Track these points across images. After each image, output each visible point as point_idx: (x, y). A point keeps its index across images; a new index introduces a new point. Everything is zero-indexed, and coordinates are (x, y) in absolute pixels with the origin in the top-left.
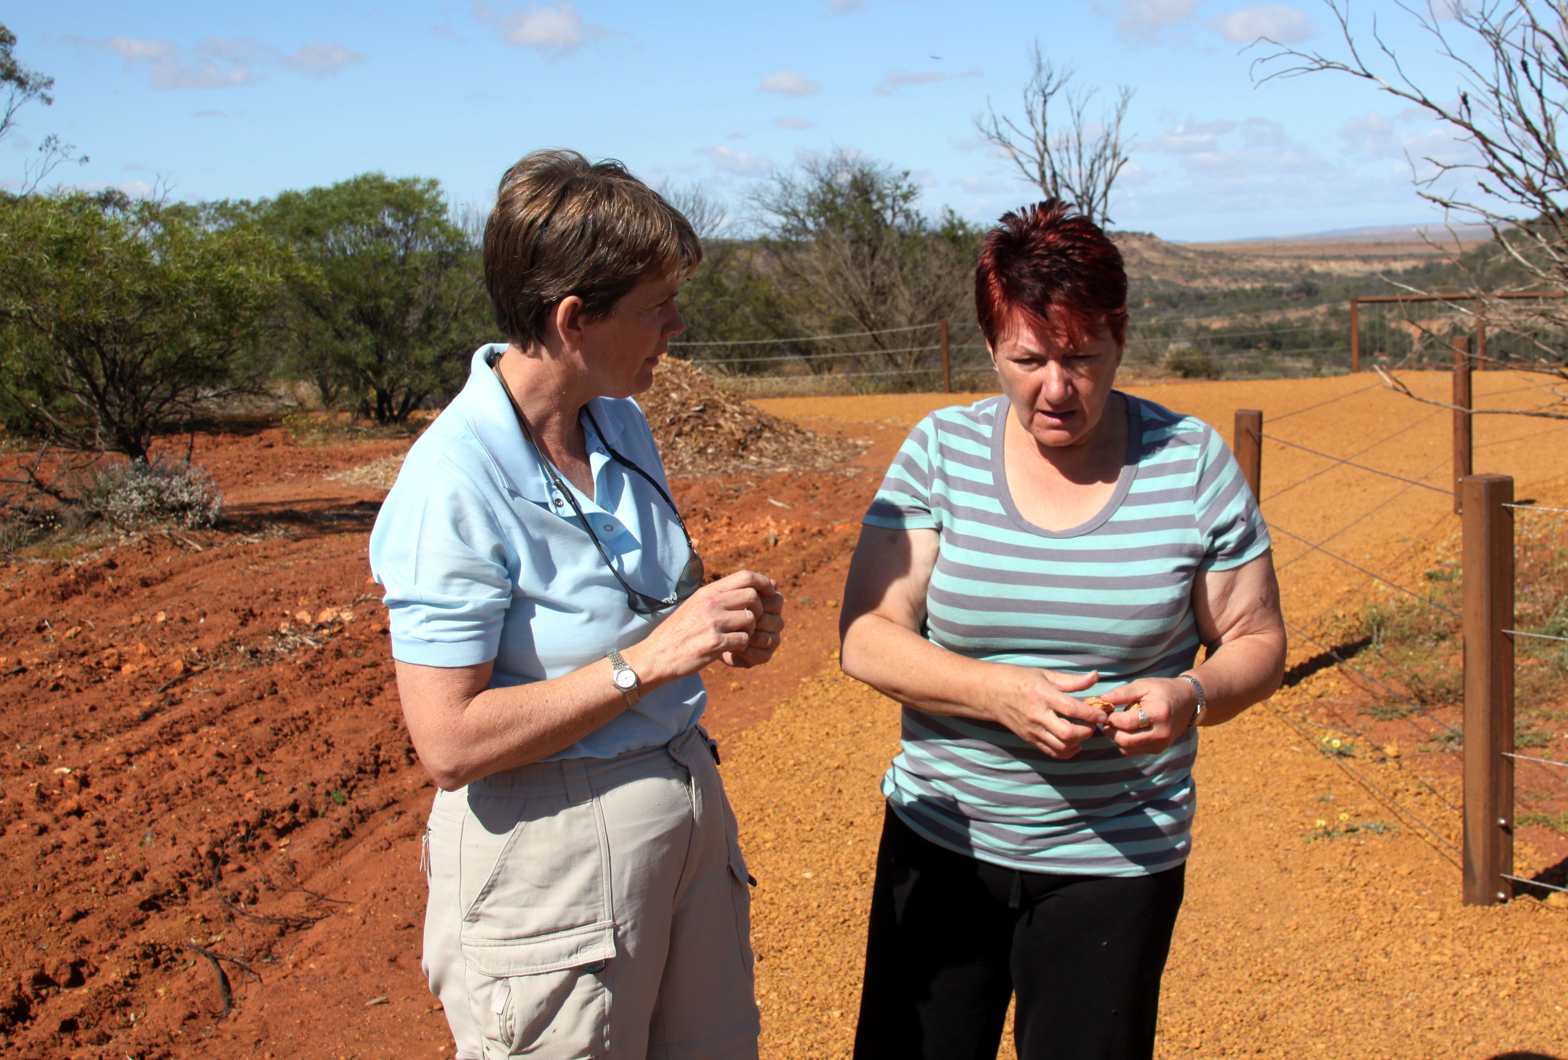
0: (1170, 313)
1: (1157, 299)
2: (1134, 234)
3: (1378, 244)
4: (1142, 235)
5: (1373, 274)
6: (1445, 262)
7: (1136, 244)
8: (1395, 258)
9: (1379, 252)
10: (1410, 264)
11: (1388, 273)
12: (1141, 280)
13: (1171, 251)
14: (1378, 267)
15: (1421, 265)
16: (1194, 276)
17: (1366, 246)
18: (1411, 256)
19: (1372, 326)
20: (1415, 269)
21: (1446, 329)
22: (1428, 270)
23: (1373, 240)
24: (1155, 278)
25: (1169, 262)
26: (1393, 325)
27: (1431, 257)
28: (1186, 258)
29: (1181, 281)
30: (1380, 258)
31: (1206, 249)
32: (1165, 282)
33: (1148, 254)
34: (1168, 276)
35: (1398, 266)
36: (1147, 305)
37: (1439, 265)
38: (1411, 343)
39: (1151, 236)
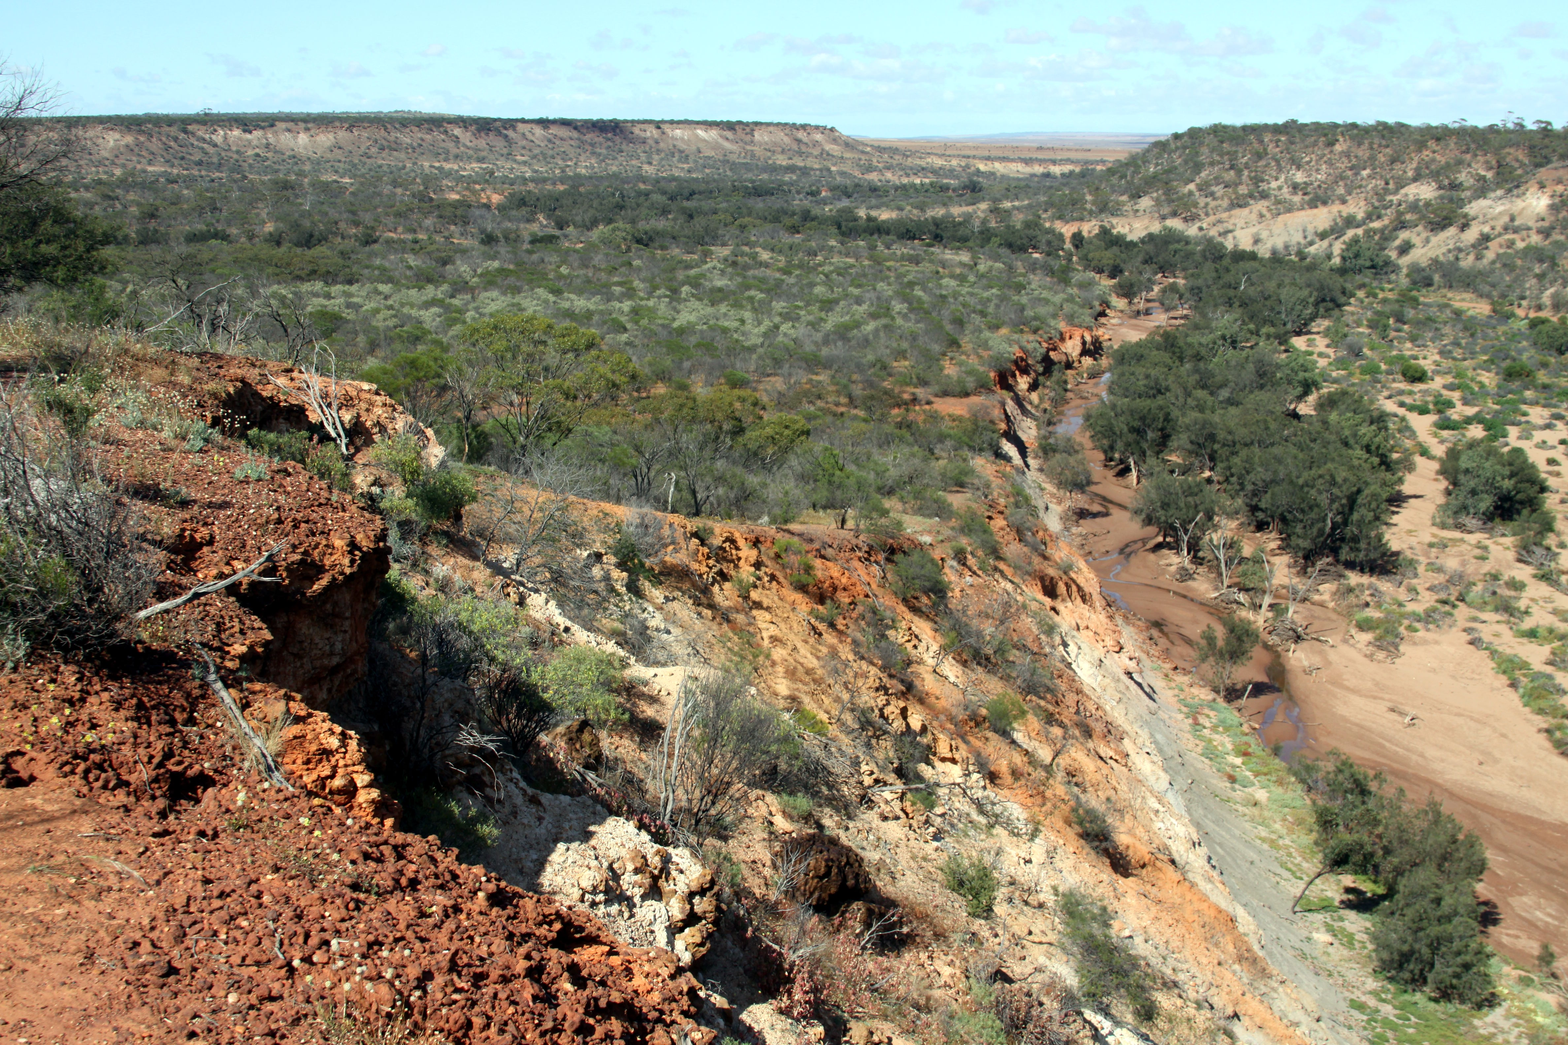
0: (845, 203)
1: (833, 189)
2: (817, 127)
3: (1040, 148)
4: (825, 128)
5: (1033, 175)
6: (1099, 168)
7: (818, 137)
8: (1054, 162)
9: (1040, 156)
10: (1067, 168)
11: (1047, 175)
12: (821, 170)
13: (850, 144)
14: (1038, 169)
15: (1077, 170)
16: (870, 169)
17: (1029, 149)
18: (1069, 161)
19: (1028, 225)
20: (1071, 173)
21: (1096, 231)
22: (1083, 175)
23: (1036, 145)
24: (833, 169)
25: (847, 155)
26: (1047, 225)
27: (1086, 162)
28: (863, 152)
29: (857, 173)
30: (1041, 162)
31: (883, 145)
32: (842, 174)
33: (828, 147)
34: (846, 168)
35: (1056, 170)
36: (824, 194)
37: (1094, 170)
38: (1064, 242)
39: (832, 130)
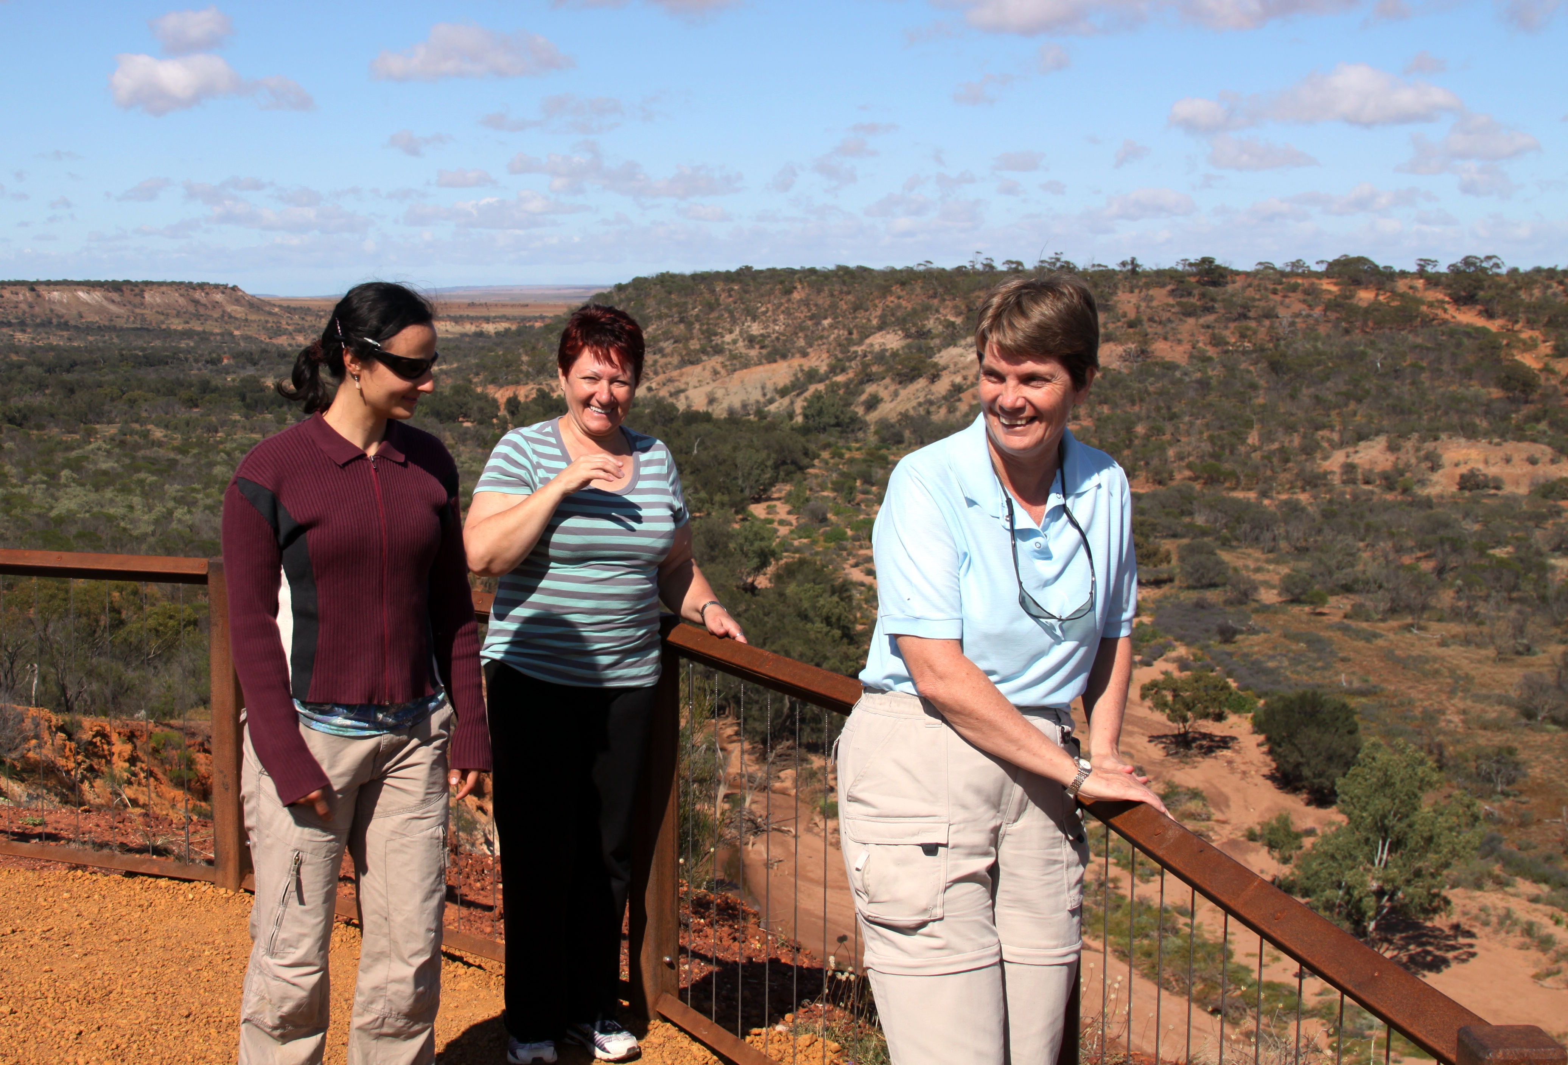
0: (250, 371)
1: (237, 356)
2: (217, 286)
3: (472, 305)
4: (226, 287)
5: (464, 335)
6: (538, 325)
7: (219, 297)
8: (487, 320)
9: (472, 313)
10: (502, 326)
11: (480, 334)
12: (222, 335)
13: (256, 305)
14: (470, 328)
15: (514, 327)
16: (278, 332)
17: (459, 306)
18: (505, 318)
19: (457, 390)
20: (507, 331)
21: (534, 395)
22: (519, 332)
23: (467, 301)
24: (237, 333)
25: (252, 317)
26: (479, 390)
27: (524, 319)
28: (270, 313)
29: (264, 338)
30: (472, 319)
31: (293, 304)
32: (247, 338)
33: (230, 308)
34: (251, 332)
35: (490, 328)
36: (226, 361)
37: (532, 327)
38: (498, 408)
39: (235, 288)
